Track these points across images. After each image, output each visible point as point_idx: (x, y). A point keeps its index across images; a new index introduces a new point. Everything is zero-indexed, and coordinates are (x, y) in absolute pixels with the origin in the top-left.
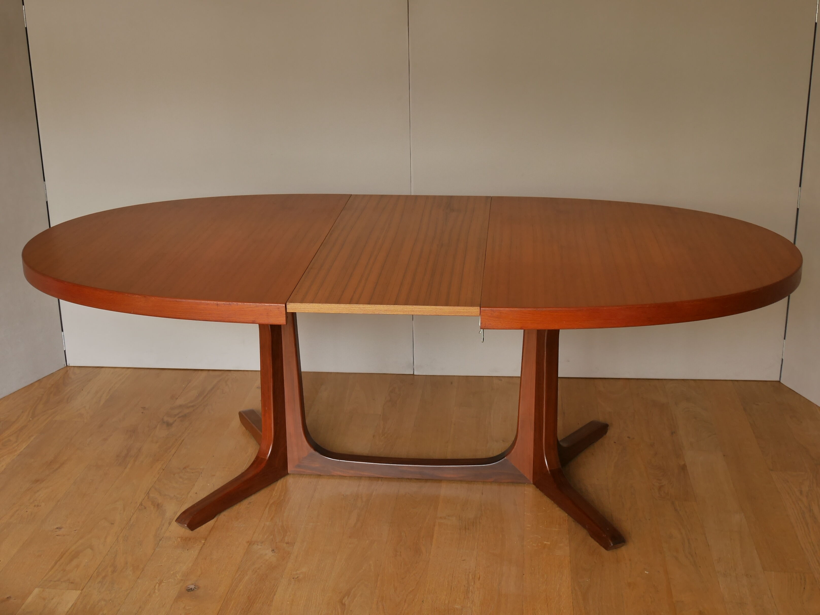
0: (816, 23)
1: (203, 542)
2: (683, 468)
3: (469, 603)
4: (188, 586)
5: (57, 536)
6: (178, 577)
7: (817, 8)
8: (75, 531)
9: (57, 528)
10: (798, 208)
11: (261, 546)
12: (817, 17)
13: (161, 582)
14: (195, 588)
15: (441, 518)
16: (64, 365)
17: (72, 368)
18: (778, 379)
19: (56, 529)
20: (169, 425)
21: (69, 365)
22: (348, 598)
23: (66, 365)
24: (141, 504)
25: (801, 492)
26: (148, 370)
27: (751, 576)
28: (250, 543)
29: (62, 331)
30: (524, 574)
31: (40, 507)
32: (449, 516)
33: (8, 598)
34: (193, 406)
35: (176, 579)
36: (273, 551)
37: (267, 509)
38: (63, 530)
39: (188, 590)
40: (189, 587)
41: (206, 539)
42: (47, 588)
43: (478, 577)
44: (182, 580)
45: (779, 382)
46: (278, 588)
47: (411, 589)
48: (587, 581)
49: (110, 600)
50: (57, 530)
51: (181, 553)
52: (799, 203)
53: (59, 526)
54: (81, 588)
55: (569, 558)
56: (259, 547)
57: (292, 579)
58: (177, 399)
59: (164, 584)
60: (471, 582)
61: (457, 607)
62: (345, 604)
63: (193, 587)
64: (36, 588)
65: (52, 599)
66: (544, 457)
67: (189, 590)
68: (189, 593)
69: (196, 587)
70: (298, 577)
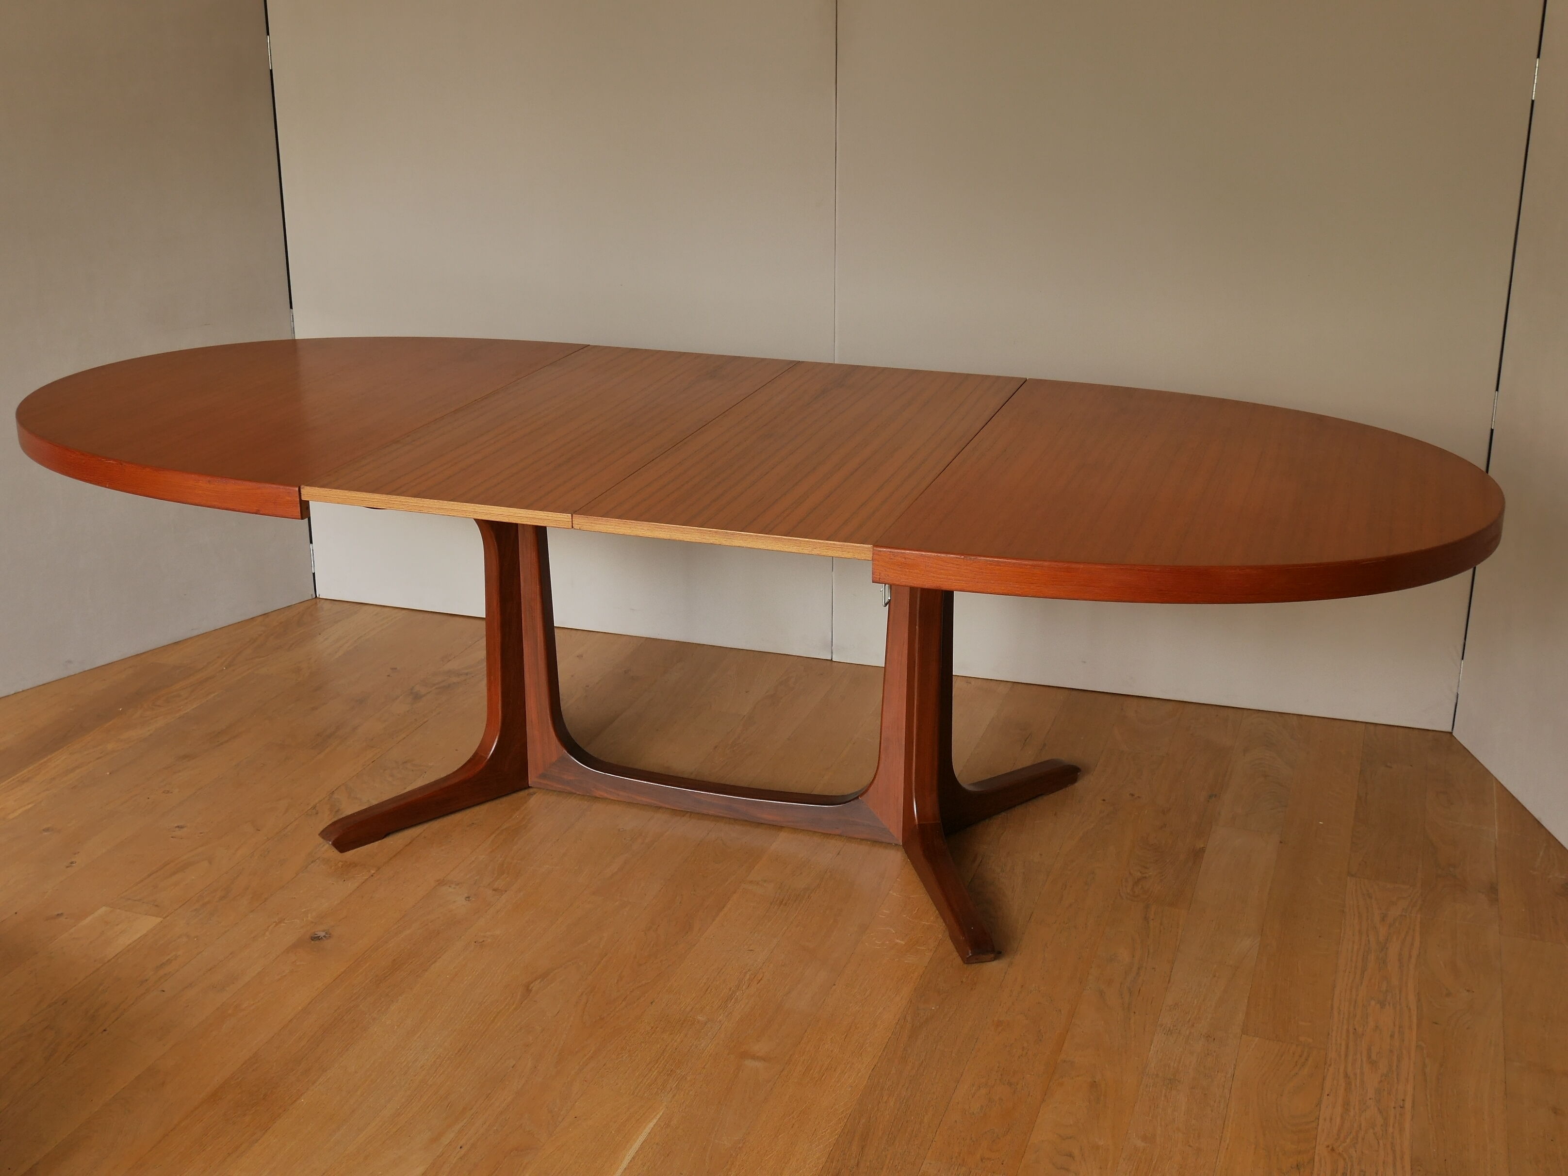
0: (1533, 101)
1: (373, 872)
2: (1197, 854)
3: (722, 1015)
4: (316, 933)
5: (172, 837)
6: (309, 918)
7: (1536, 74)
8: (201, 833)
9: (178, 827)
10: (1493, 428)
11: (454, 888)
12: (1534, 90)
13: (281, 921)
14: (324, 936)
15: (751, 882)
16: (312, 595)
17: (323, 601)
18: (1450, 730)
19: (176, 827)
20: (417, 697)
21: (319, 596)
22: (540, 982)
23: (314, 596)
24: (314, 807)
25: (1384, 918)
26: (430, 615)
27: (1214, 1039)
28: (441, 883)
29: (311, 542)
30: (834, 985)
31: (171, 794)
32: (765, 881)
33: (58, 915)
34: (467, 674)
35: (305, 920)
36: (467, 899)
37: (493, 837)
38: (185, 829)
39: (313, 938)
40: (317, 935)
41: (379, 869)
42: (119, 909)
43: (760, 979)
44: (312, 922)
45: (1451, 733)
46: (445, 952)
47: (644, 982)
48: (931, 1009)
49: (196, 937)
50: (177, 829)
51: (333, 884)
52: (1493, 420)
53: (180, 824)
54: (164, 916)
55: (924, 969)
56: (451, 890)
57: (473, 943)
58: (449, 661)
59: (284, 924)
60: (744, 985)
61: (701, 1018)
62: (531, 991)
63: (322, 934)
64: (104, 906)
65: (117, 925)
66: (913, 803)
67: (316, 938)
68: (313, 942)
69: (326, 936)
70: (484, 941)
